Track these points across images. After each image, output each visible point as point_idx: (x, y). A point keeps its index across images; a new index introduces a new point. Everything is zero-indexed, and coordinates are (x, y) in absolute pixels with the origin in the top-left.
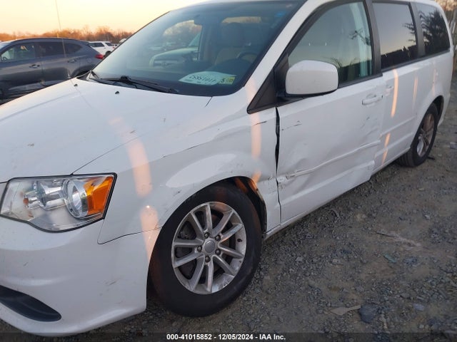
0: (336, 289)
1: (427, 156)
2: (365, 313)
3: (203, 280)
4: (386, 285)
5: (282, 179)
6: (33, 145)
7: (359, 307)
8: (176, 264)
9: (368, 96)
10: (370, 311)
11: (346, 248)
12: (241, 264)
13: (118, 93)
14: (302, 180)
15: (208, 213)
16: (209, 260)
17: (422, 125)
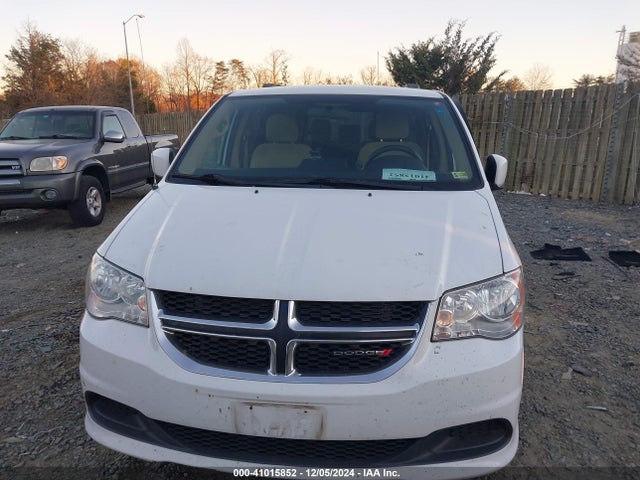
6: (420, 253)
7: (571, 368)
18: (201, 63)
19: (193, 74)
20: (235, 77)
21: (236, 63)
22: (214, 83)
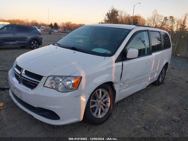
0: (136, 121)
1: (162, 83)
2: (146, 128)
3: (97, 113)
4: (152, 120)
5: (121, 84)
6: (55, 66)
7: (144, 126)
8: (91, 107)
9: (148, 61)
10: (147, 127)
11: (138, 109)
12: (108, 110)
13: (74, 53)
14: (127, 85)
15: (101, 92)
16: (99, 107)
17: (162, 72)
18: (159, 17)
19: (156, 20)
20: (170, 22)
21: (171, 17)
22: (162, 23)
